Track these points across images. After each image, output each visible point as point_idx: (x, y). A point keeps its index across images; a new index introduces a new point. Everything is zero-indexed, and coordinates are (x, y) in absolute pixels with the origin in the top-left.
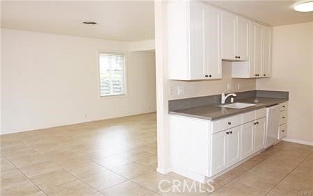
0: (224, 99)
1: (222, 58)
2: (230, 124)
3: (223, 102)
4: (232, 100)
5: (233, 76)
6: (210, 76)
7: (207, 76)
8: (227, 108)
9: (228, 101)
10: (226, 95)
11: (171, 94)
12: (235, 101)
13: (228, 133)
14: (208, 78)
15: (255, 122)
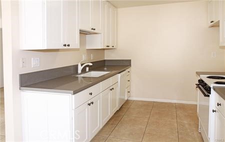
0: (80, 68)
1: (80, 28)
2: (91, 94)
3: (80, 71)
4: (87, 69)
5: (88, 48)
6: (69, 45)
7: (65, 45)
8: (83, 77)
9: (84, 71)
10: (82, 65)
11: (23, 67)
12: (90, 70)
13: (89, 104)
14: (67, 47)
15: (111, 88)
